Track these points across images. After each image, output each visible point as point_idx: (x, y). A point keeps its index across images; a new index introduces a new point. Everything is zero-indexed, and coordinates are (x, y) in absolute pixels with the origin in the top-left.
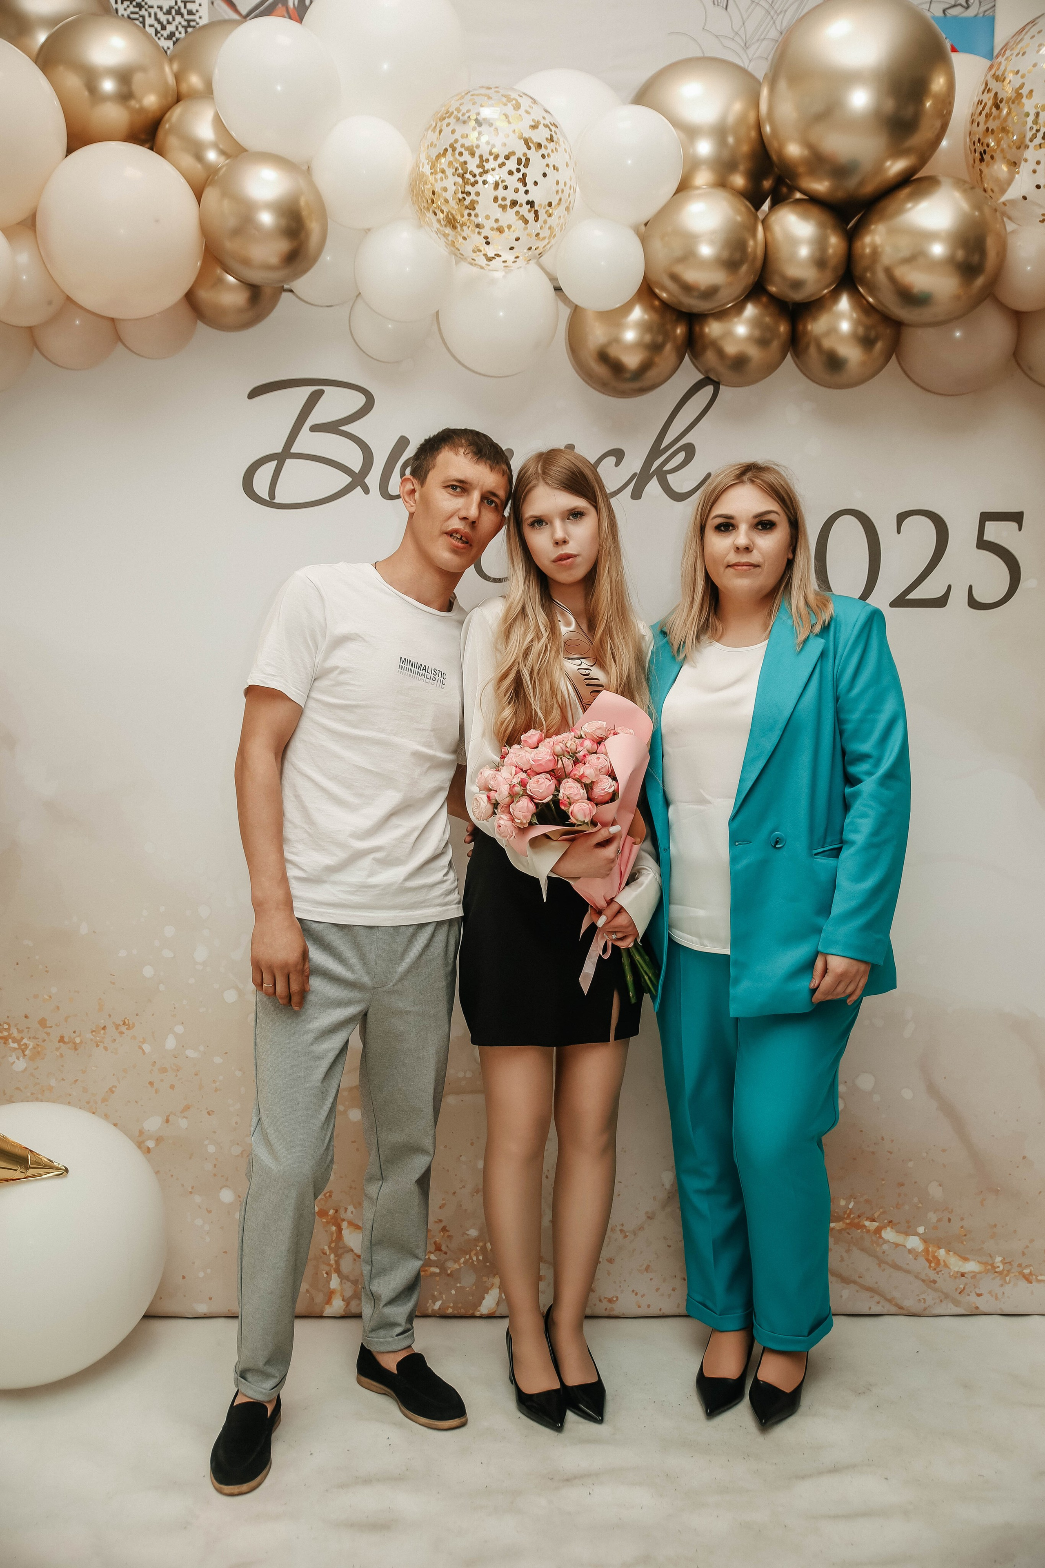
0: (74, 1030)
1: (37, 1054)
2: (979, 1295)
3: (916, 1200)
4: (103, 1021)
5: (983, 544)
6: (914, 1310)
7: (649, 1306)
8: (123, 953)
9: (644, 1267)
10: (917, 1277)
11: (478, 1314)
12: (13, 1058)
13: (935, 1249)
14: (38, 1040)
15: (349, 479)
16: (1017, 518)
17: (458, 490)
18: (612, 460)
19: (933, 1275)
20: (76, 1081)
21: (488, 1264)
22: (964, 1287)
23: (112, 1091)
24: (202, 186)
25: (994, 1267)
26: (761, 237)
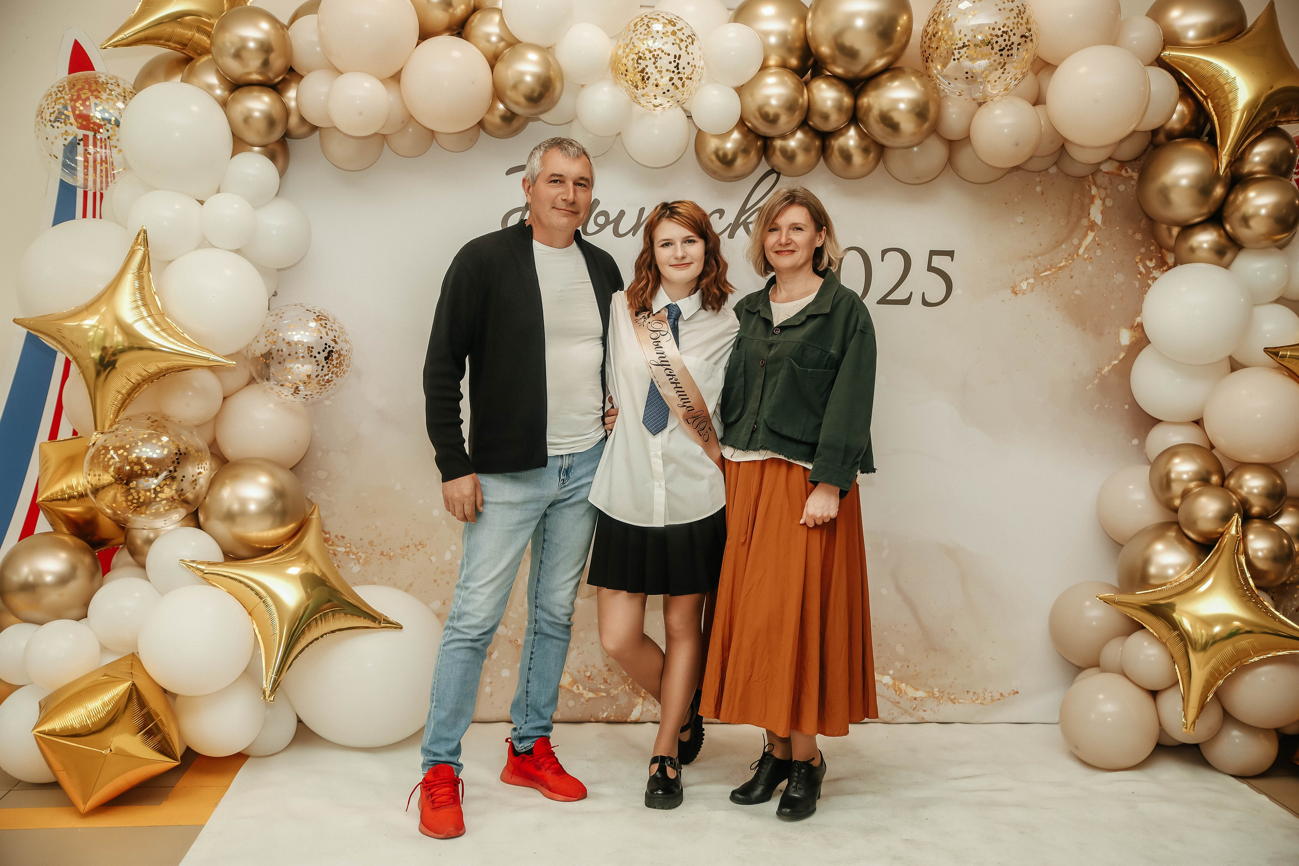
0: (390, 548)
1: (367, 562)
2: (924, 711)
3: (888, 654)
4: (407, 543)
5: (931, 269)
6: (886, 720)
8: (421, 501)
10: (888, 700)
11: (629, 720)
12: (352, 565)
13: (899, 683)
14: (368, 554)
16: (951, 254)
18: (718, 215)
19: (898, 699)
20: (390, 579)
22: (916, 707)
23: (411, 585)
24: (494, 60)
25: (933, 694)
26: (806, 96)
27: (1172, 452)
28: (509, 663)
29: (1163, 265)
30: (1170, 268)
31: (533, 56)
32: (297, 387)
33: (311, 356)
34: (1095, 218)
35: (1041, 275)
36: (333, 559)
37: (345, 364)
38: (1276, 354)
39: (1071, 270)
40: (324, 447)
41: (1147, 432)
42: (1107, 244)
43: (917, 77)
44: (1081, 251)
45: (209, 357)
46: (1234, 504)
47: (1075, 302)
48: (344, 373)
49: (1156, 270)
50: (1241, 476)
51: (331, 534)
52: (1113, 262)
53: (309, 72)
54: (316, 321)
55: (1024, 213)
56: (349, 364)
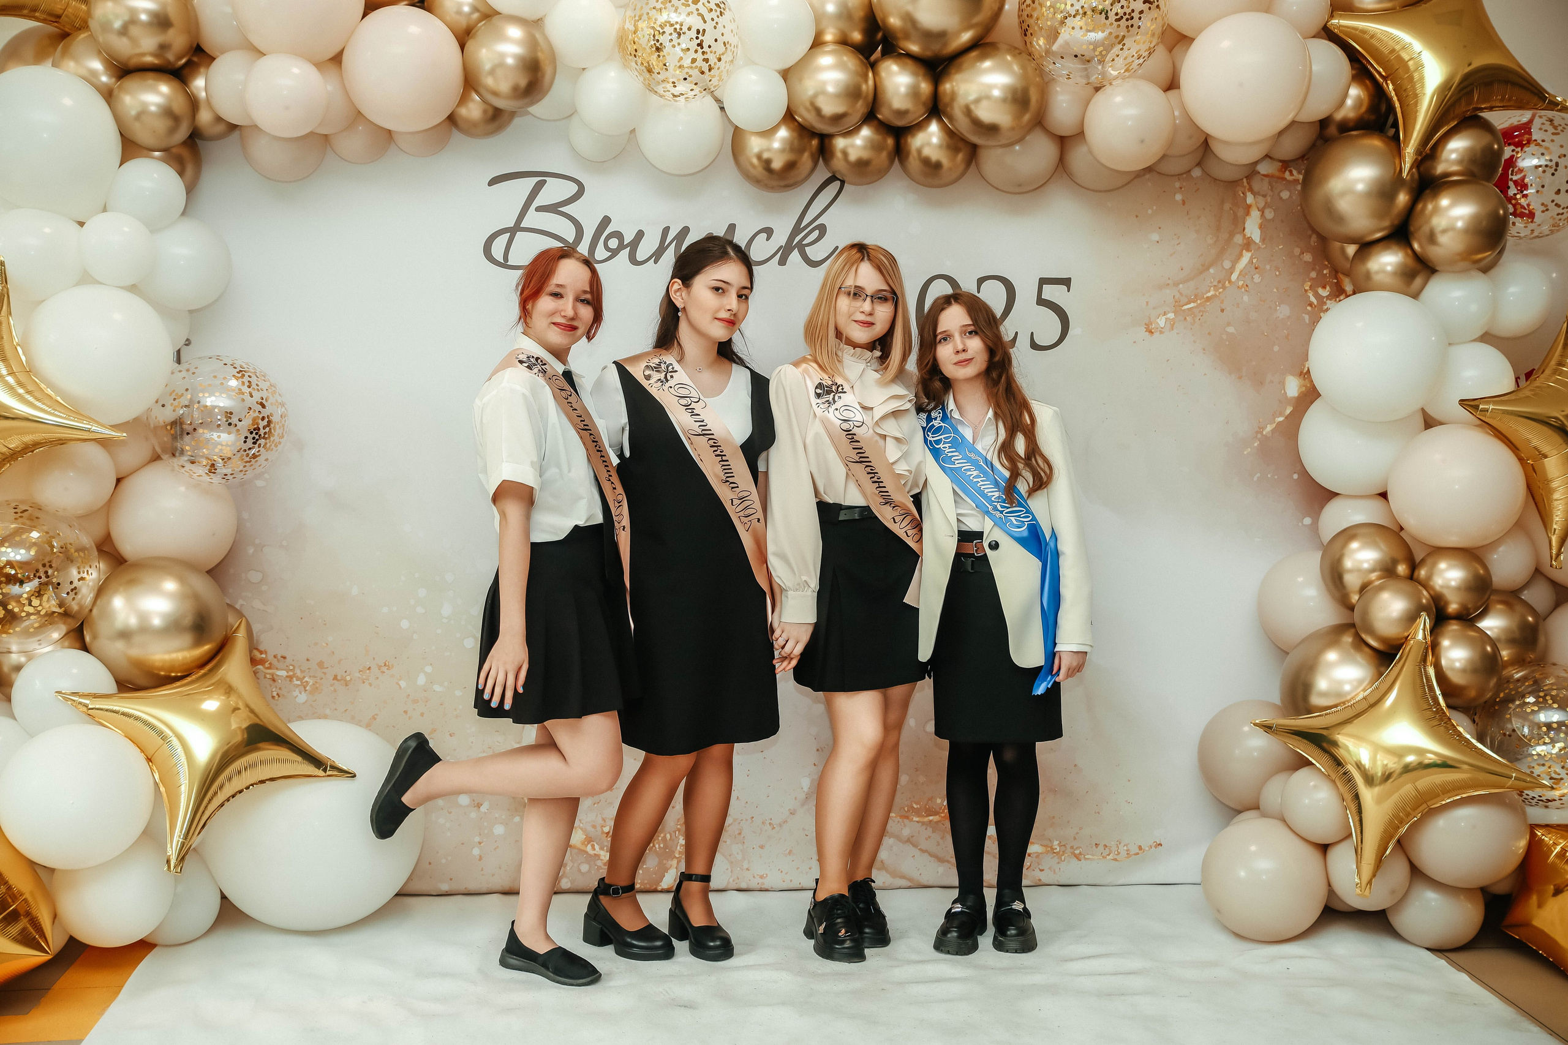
0: (345, 670)
1: (316, 689)
2: (1042, 870)
4: (368, 663)
5: (1041, 301)
7: (791, 881)
8: (385, 610)
9: (788, 851)
11: (659, 888)
12: (296, 693)
14: (317, 678)
16: (1066, 282)
18: (764, 235)
21: (667, 850)
23: (374, 718)
24: (464, 37)
25: (1052, 849)
26: (871, 82)
27: (1348, 534)
28: (503, 817)
29: (1339, 293)
30: (1347, 296)
31: (515, 32)
32: (213, 465)
33: (230, 424)
34: (1251, 234)
35: (1183, 308)
36: (271, 686)
37: (276, 434)
38: (1476, 407)
39: (1222, 302)
40: (257, 541)
41: (1322, 507)
42: (1268, 267)
43: (1014, 56)
44: (1234, 277)
45: (90, 427)
46: (1424, 601)
47: (1227, 343)
48: (276, 446)
49: (1330, 300)
50: (1434, 565)
51: (268, 653)
52: (1275, 290)
53: (223, 53)
54: (237, 378)
55: (1160, 228)
56: (283, 433)
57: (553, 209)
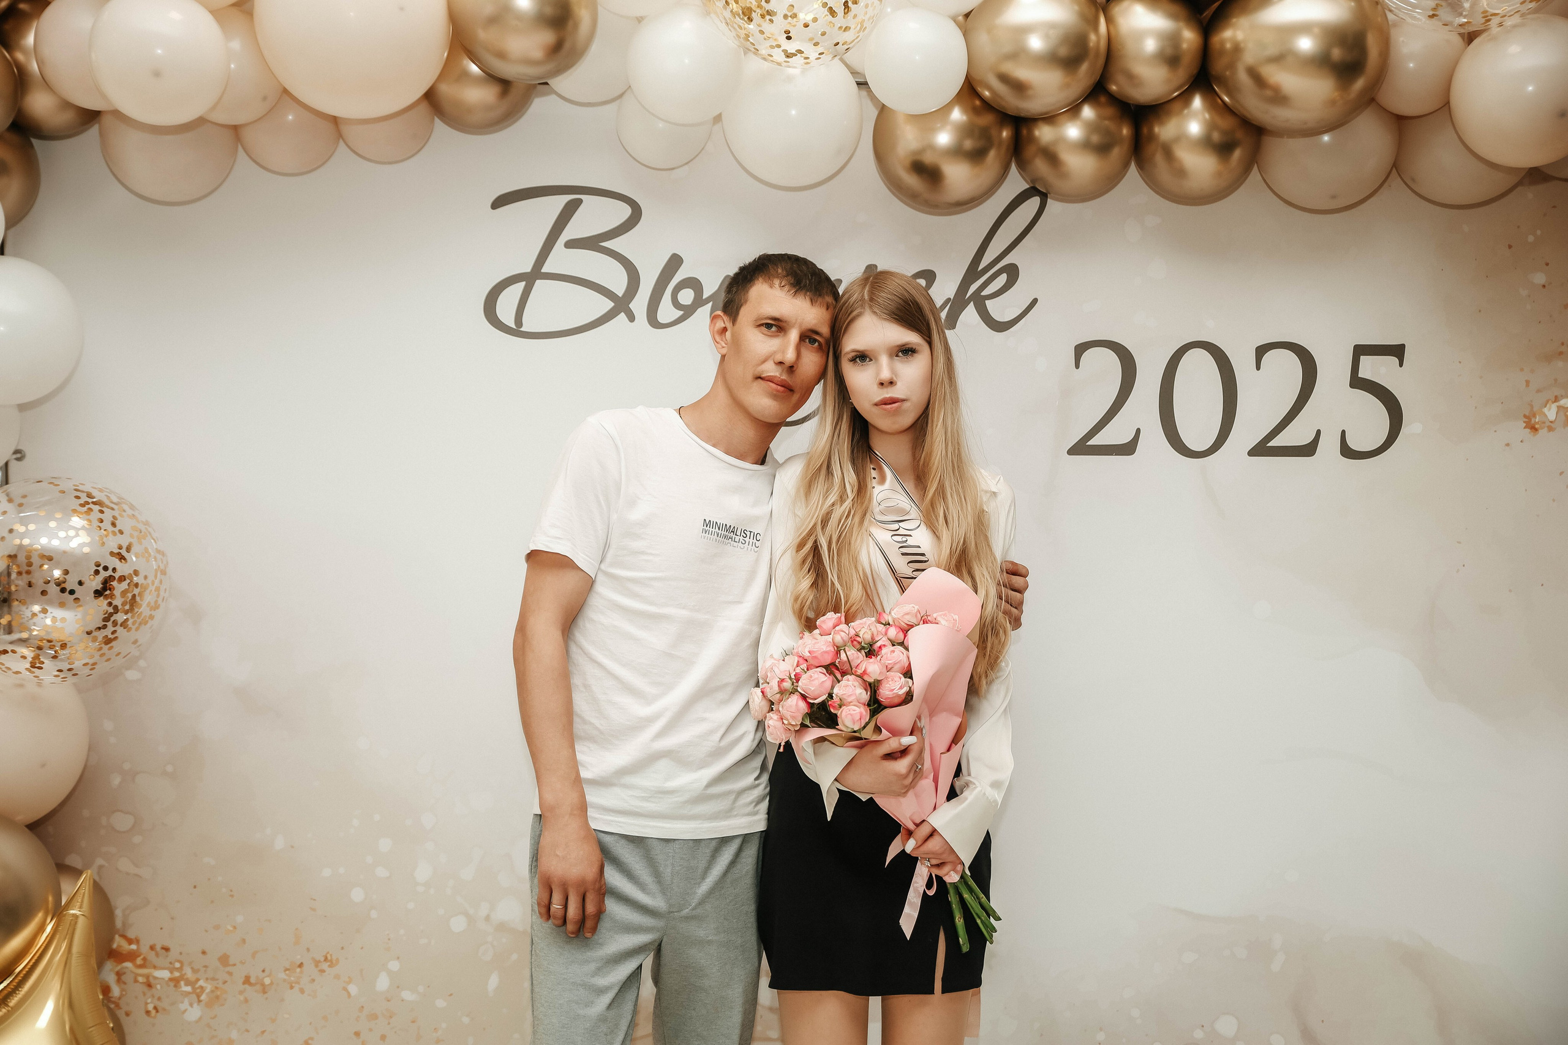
0: (262, 969)
1: (216, 999)
4: (299, 957)
5: (1357, 382)
8: (327, 872)
12: (185, 1005)
14: (217, 982)
15: (609, 305)
16: (1397, 351)
17: (774, 329)
20: (263, 1032)
26: (1103, 30)
32: (35, 656)
33: (62, 589)
36: (144, 994)
37: (143, 603)
40: (127, 767)
48: (145, 622)
51: (142, 942)
54: (78, 514)
55: (1547, 264)
56: (156, 602)
57: (592, 243)
